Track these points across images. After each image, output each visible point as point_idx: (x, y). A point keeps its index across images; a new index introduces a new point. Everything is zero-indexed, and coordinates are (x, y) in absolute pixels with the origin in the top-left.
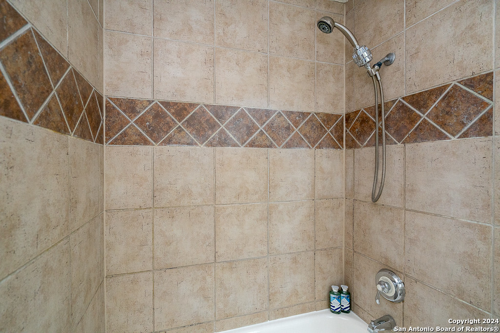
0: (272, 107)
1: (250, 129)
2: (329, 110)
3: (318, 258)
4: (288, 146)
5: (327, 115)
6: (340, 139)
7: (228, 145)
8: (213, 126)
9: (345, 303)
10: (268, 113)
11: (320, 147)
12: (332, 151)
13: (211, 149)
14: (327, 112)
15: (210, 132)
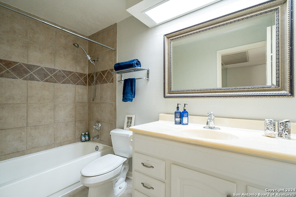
0: (56, 68)
1: (46, 75)
2: (82, 72)
3: (77, 124)
4: (64, 83)
5: (81, 73)
6: (86, 82)
7: (35, 80)
8: (27, 72)
9: (87, 138)
10: (54, 70)
11: (77, 84)
12: (83, 86)
13: (25, 81)
14: (81, 72)
15: (25, 74)
